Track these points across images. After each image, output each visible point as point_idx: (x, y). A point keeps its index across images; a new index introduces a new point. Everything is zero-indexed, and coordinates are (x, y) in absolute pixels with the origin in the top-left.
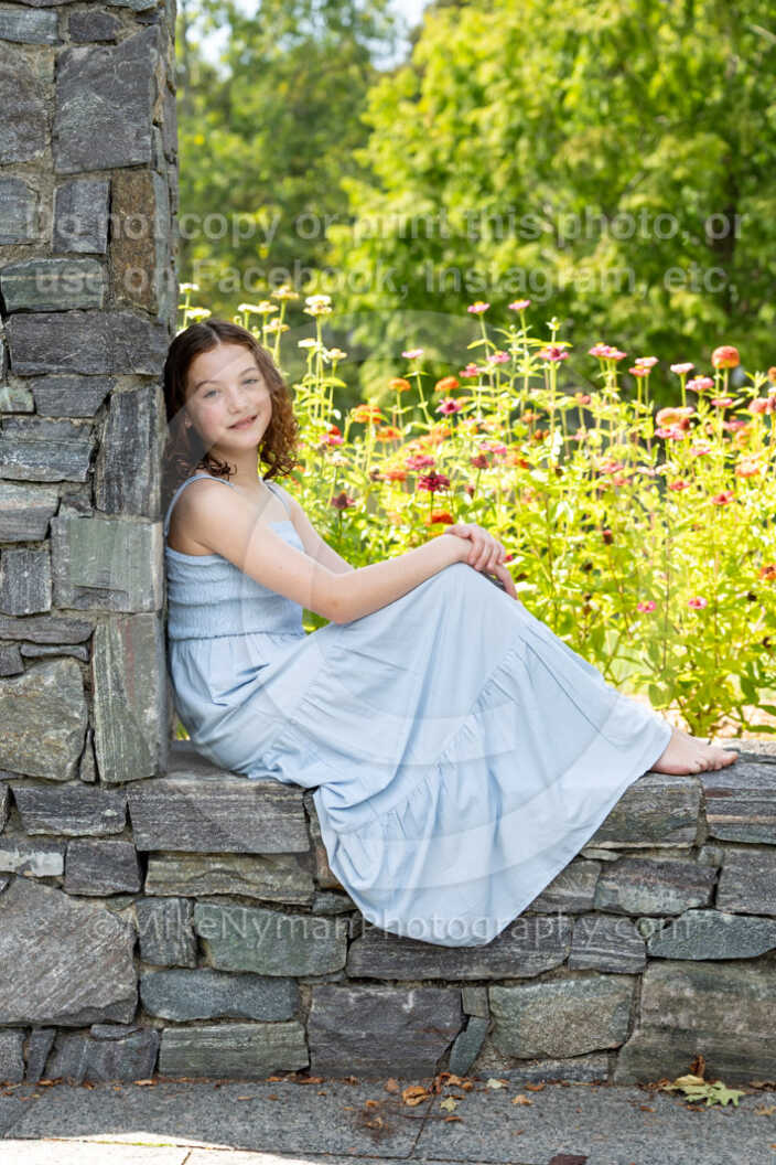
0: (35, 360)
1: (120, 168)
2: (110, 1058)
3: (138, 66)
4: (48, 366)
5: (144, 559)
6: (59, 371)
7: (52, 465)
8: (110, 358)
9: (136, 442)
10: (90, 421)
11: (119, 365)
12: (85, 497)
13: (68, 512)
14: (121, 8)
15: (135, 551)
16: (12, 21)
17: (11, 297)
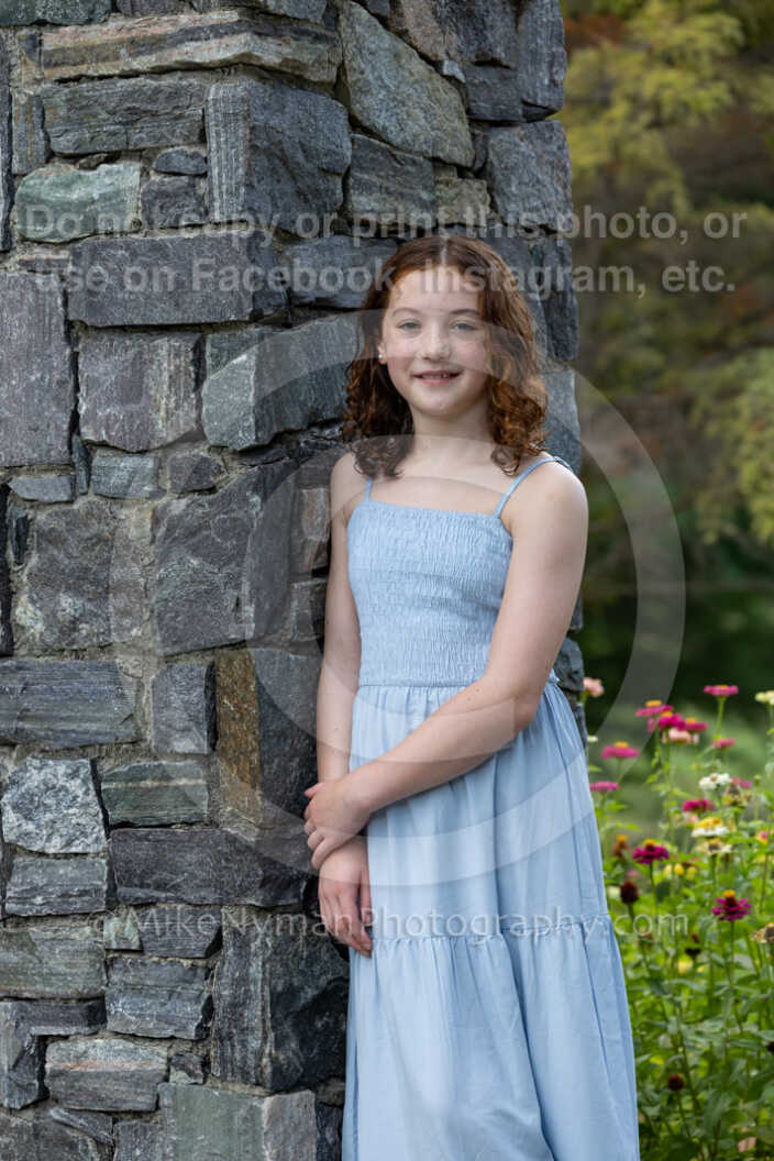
0: (142, 886)
1: (222, 647)
3: (235, 520)
4: (156, 894)
5: (255, 1141)
6: (167, 899)
8: (219, 885)
9: (247, 991)
10: (200, 963)
11: (228, 894)
12: (196, 1059)
13: (178, 1077)
15: (246, 1132)
16: (108, 471)
17: (113, 808)
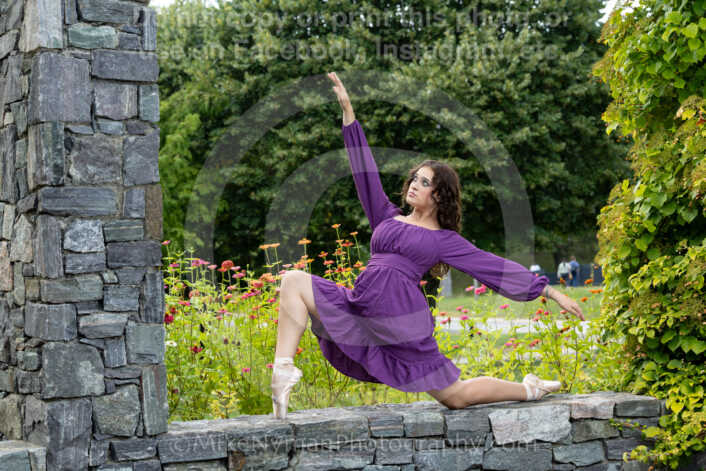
0: (118, 262)
1: (149, 184)
4: (123, 264)
6: (126, 266)
7: (125, 305)
10: (138, 286)
11: (149, 263)
12: (138, 317)
13: (132, 324)
14: (146, 121)
17: (109, 235)
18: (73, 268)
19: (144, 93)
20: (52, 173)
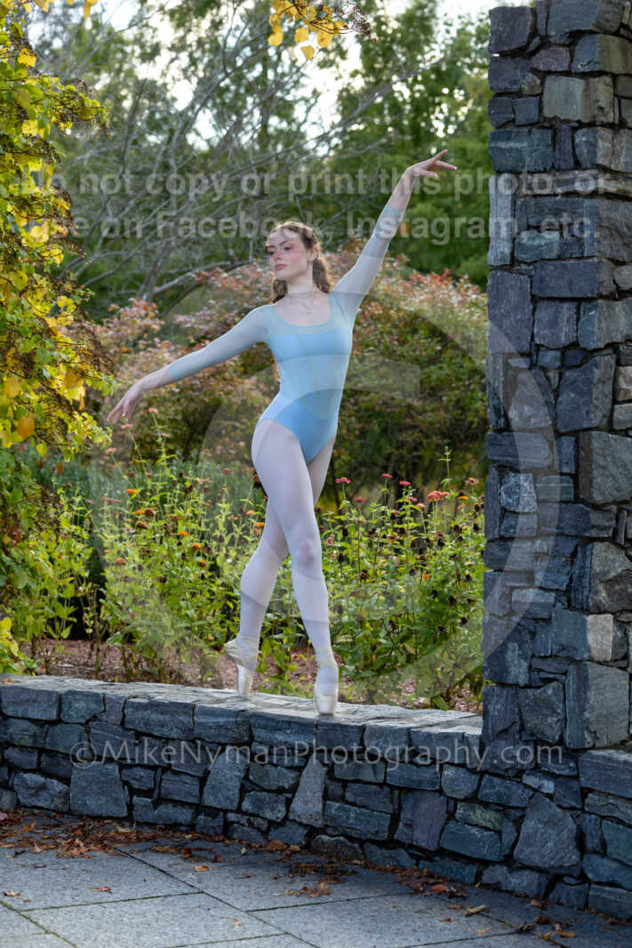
1: (580, 431)
2: (568, 895)
7: (553, 581)
10: (569, 559)
12: (566, 599)
16: (544, 357)
18: (507, 530)
19: (584, 311)
20: (493, 415)
